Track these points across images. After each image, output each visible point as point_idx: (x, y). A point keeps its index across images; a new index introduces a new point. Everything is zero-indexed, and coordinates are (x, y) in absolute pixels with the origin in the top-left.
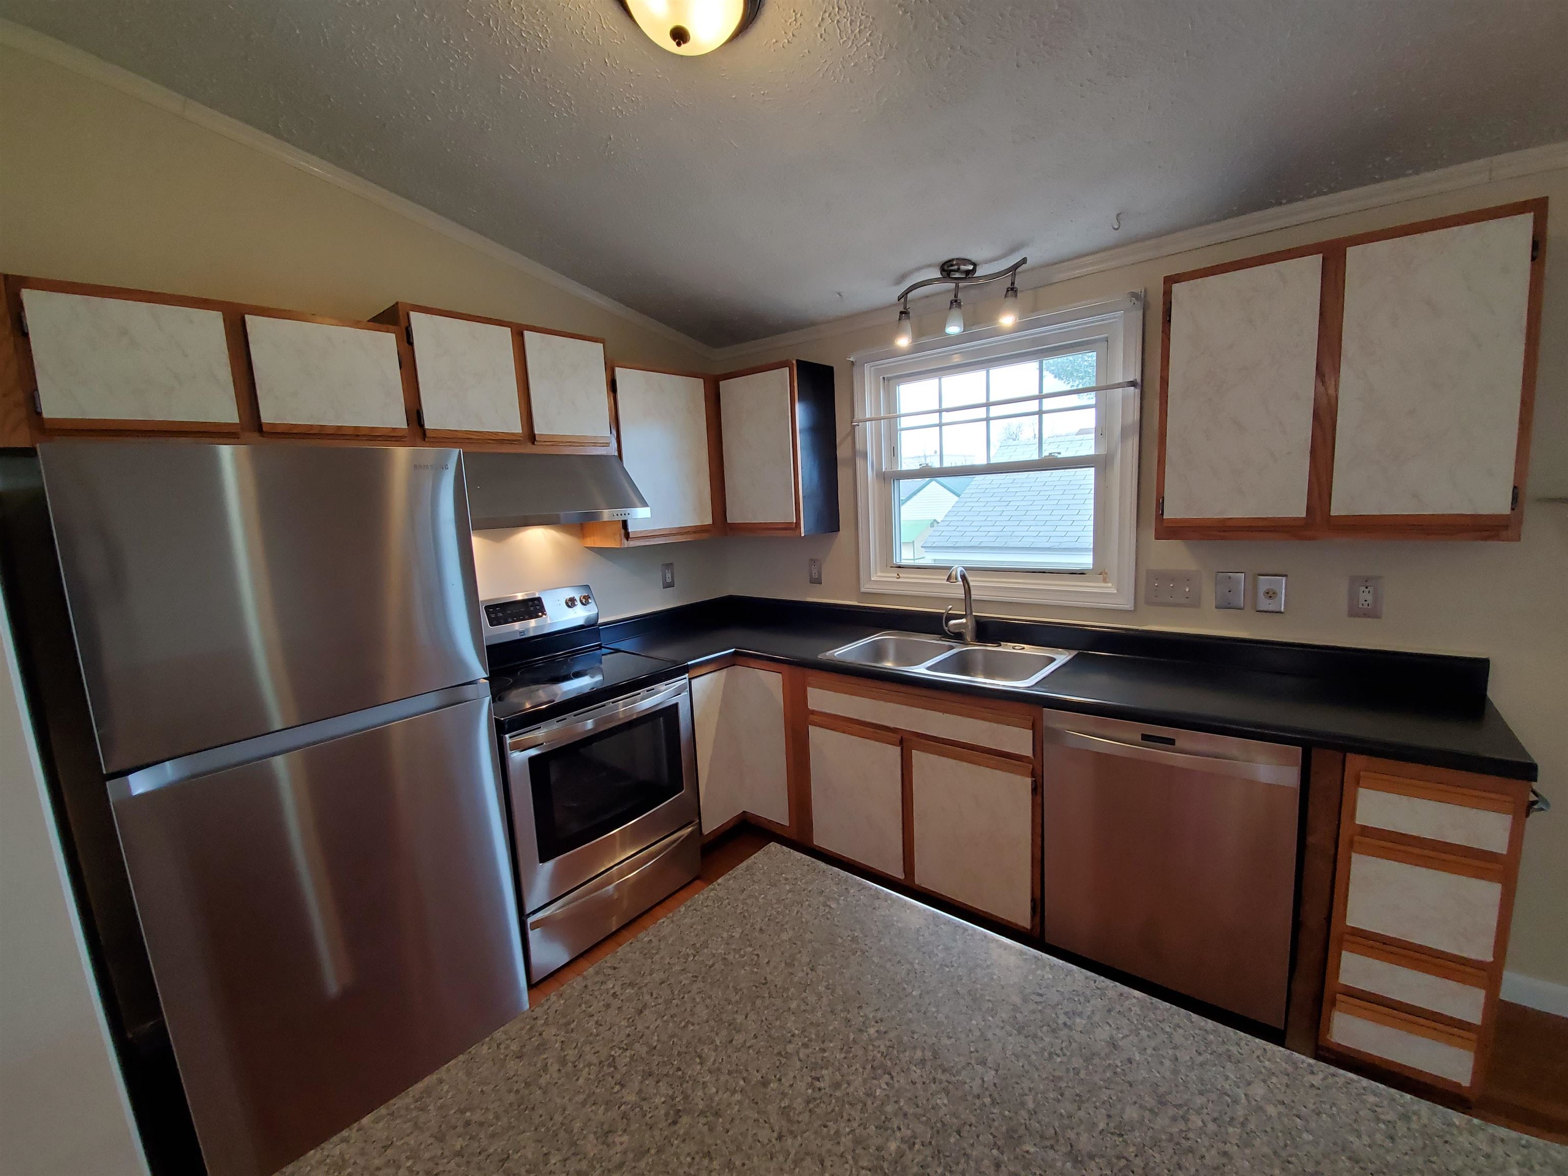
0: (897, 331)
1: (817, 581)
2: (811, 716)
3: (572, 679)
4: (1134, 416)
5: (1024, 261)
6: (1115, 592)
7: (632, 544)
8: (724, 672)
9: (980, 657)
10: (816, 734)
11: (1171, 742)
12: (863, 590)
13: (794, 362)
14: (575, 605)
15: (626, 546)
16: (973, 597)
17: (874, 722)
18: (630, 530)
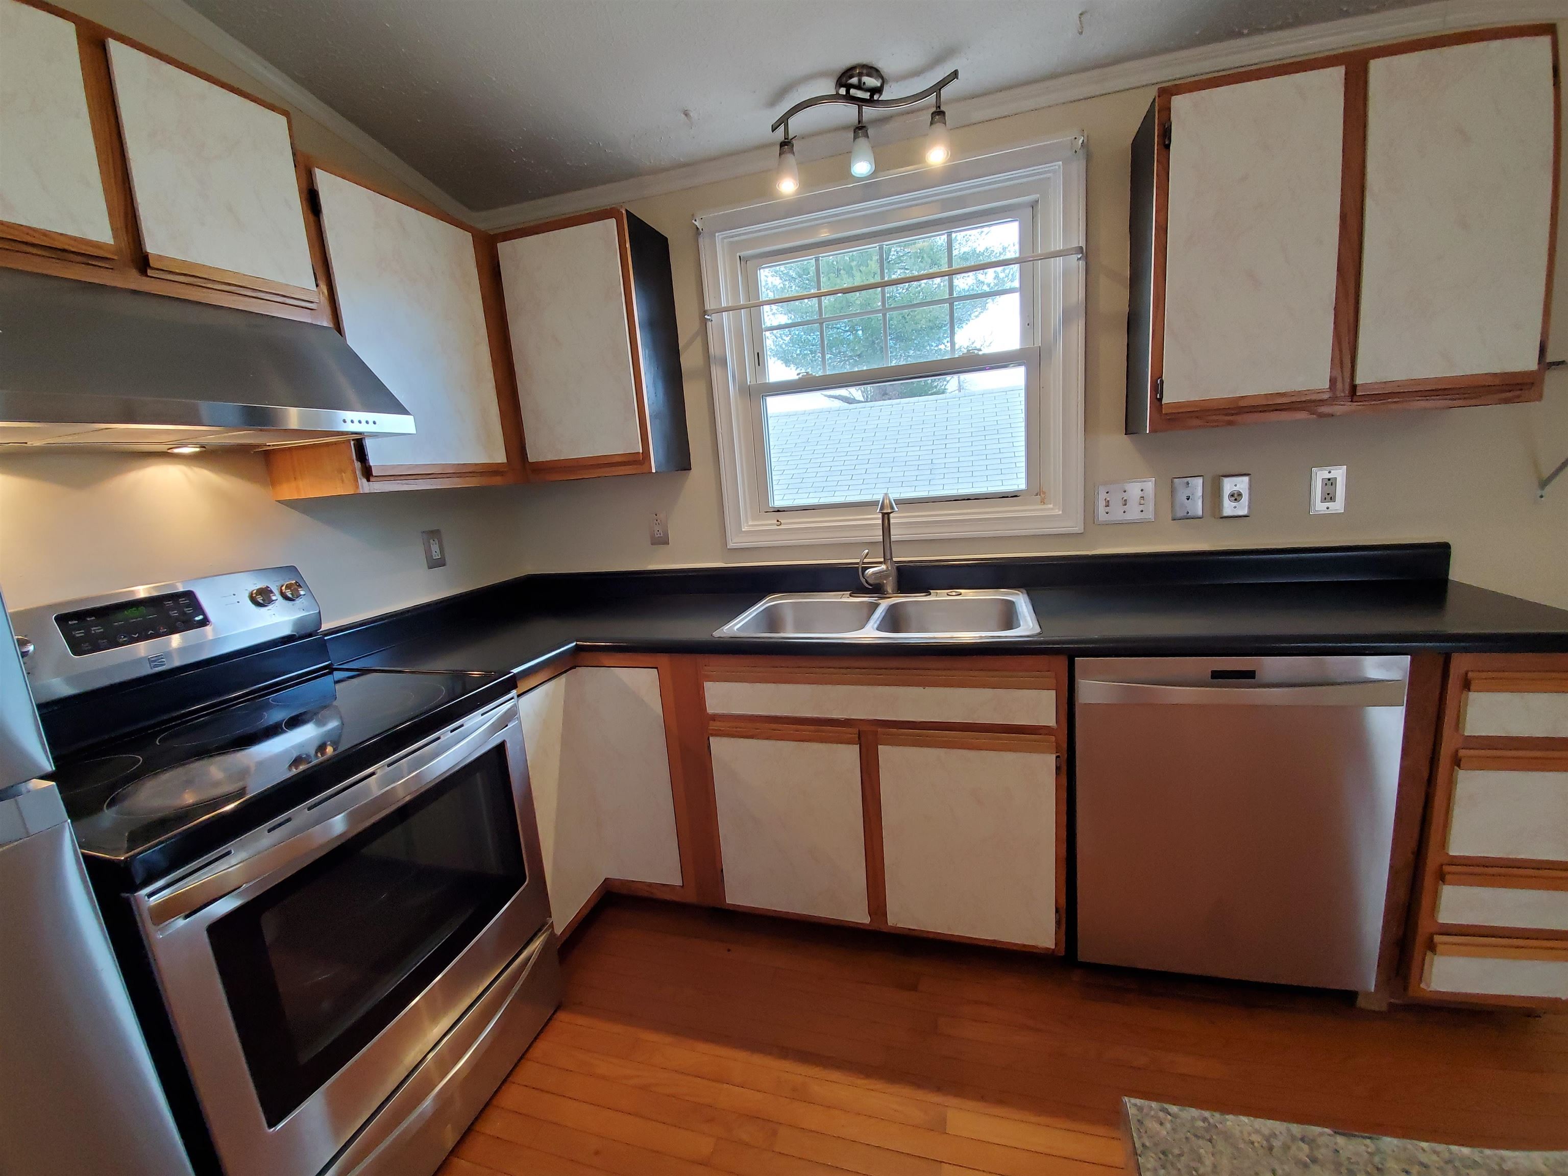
0: (778, 171)
1: (663, 541)
2: (711, 723)
3: (283, 732)
4: (1078, 294)
5: (955, 75)
6: (1061, 512)
7: (376, 487)
8: (563, 679)
9: (911, 610)
10: (720, 747)
11: (1250, 674)
12: (731, 545)
13: (624, 212)
14: (271, 601)
15: (367, 491)
16: (893, 538)
17: (815, 715)
18: (372, 462)
